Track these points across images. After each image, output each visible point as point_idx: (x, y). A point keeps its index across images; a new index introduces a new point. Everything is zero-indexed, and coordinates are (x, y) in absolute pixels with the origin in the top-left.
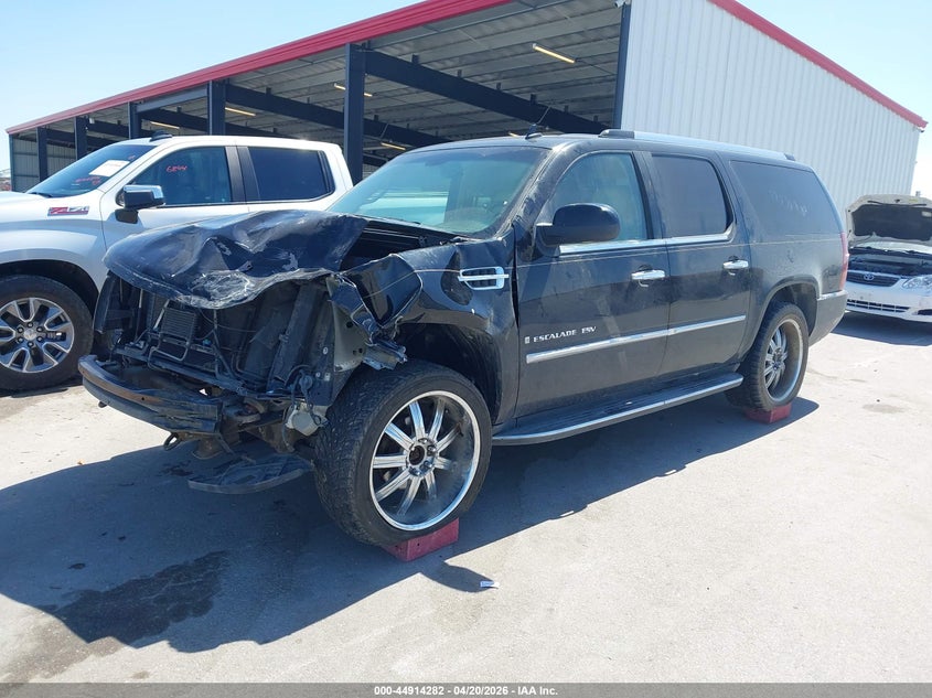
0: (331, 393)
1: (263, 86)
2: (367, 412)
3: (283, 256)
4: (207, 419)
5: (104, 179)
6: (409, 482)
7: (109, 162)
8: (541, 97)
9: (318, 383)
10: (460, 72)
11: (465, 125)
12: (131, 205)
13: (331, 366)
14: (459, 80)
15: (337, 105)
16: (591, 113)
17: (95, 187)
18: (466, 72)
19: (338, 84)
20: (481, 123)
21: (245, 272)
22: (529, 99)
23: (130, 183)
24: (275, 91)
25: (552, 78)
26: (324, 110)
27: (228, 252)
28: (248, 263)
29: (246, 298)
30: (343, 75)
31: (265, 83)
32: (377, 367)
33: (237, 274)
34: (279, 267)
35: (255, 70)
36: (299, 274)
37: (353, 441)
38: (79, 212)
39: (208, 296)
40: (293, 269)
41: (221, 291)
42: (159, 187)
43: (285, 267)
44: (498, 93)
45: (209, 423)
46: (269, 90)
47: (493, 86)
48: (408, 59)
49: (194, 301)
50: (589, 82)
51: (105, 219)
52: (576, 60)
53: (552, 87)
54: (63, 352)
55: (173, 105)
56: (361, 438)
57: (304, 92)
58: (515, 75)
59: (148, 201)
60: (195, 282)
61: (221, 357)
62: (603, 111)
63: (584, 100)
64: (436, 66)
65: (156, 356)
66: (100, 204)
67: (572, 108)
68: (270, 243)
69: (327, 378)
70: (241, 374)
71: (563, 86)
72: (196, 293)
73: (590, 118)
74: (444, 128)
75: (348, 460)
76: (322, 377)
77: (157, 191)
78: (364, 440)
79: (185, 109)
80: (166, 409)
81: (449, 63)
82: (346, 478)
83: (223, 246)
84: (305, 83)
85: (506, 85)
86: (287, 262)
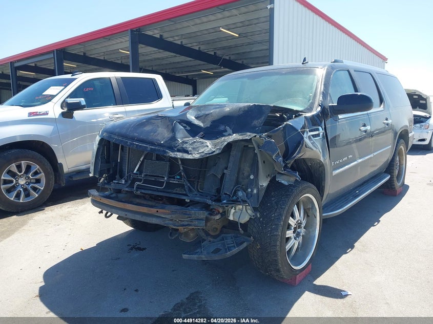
0: (258, 199)
1: (82, 52)
2: (282, 208)
3: (222, 128)
4: (200, 220)
5: (53, 97)
6: (294, 243)
7: (52, 87)
8: (219, 53)
9: (250, 196)
10: (182, 42)
11: (180, 67)
12: (69, 109)
13: (257, 184)
14: (181, 46)
15: (118, 60)
16: (240, 60)
17: (50, 101)
18: (185, 42)
19: (121, 49)
20: (188, 66)
21: (201, 138)
22: (213, 54)
23: (67, 98)
24: (88, 54)
25: (225, 44)
26: (112, 62)
27: (188, 128)
28: (202, 133)
29: (214, 152)
30: (128, 44)
31: (82, 50)
32: (286, 183)
33: (197, 139)
34: (221, 134)
35: (79, 44)
36: (235, 137)
37: (277, 225)
38: (44, 114)
39: (187, 152)
40: (230, 135)
41: (194, 149)
42: (83, 99)
43: (224, 134)
44: (199, 52)
45: (201, 221)
46: (84, 53)
47: (197, 48)
48: (158, 36)
49: (179, 155)
50: (242, 45)
51: (57, 117)
52: (239, 35)
53: (224, 48)
54: (40, 189)
55: (32, 63)
56: (282, 223)
57: (102, 54)
58: (208, 43)
59: (79, 107)
60: (177, 145)
61: (189, 185)
62: (245, 59)
63: (238, 54)
64: (170, 40)
65: (139, 187)
66: (54, 109)
67: (232, 58)
68: (213, 122)
69: (255, 191)
70: (202, 193)
71: (230, 47)
72: (179, 151)
73: (240, 62)
74: (169, 69)
75: (276, 235)
76: (252, 191)
77: (82, 101)
78: (283, 224)
79: (39, 64)
80: (174, 216)
81: (176, 38)
82: (276, 246)
83: (185, 125)
84: (104, 50)
85: (203, 48)
86: (226, 131)
